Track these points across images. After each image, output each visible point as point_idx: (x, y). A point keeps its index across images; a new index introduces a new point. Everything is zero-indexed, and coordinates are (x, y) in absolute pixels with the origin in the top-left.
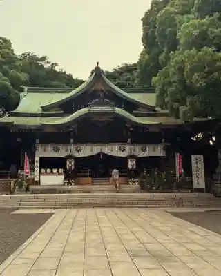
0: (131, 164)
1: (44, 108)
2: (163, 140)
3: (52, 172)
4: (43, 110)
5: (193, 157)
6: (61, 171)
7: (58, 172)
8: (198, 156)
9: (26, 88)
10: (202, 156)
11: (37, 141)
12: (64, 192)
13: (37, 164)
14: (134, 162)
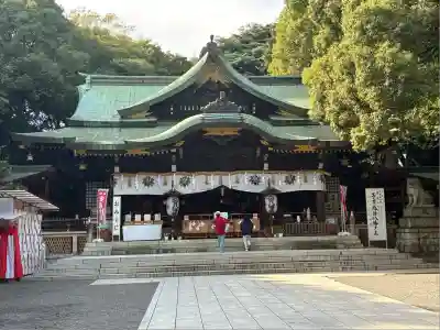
0: (271, 204)
1: (124, 113)
2: (321, 166)
3: (142, 219)
4: (122, 117)
5: (369, 192)
6: (157, 217)
7: (152, 219)
8: (375, 190)
9: (88, 78)
10: (381, 191)
11: (117, 169)
12: (165, 251)
13: (117, 208)
14: (275, 202)
